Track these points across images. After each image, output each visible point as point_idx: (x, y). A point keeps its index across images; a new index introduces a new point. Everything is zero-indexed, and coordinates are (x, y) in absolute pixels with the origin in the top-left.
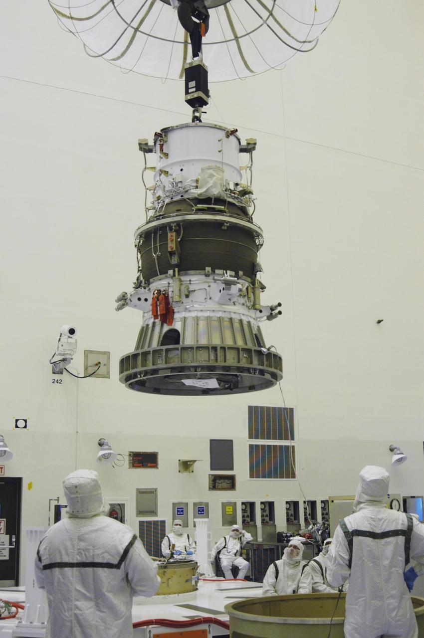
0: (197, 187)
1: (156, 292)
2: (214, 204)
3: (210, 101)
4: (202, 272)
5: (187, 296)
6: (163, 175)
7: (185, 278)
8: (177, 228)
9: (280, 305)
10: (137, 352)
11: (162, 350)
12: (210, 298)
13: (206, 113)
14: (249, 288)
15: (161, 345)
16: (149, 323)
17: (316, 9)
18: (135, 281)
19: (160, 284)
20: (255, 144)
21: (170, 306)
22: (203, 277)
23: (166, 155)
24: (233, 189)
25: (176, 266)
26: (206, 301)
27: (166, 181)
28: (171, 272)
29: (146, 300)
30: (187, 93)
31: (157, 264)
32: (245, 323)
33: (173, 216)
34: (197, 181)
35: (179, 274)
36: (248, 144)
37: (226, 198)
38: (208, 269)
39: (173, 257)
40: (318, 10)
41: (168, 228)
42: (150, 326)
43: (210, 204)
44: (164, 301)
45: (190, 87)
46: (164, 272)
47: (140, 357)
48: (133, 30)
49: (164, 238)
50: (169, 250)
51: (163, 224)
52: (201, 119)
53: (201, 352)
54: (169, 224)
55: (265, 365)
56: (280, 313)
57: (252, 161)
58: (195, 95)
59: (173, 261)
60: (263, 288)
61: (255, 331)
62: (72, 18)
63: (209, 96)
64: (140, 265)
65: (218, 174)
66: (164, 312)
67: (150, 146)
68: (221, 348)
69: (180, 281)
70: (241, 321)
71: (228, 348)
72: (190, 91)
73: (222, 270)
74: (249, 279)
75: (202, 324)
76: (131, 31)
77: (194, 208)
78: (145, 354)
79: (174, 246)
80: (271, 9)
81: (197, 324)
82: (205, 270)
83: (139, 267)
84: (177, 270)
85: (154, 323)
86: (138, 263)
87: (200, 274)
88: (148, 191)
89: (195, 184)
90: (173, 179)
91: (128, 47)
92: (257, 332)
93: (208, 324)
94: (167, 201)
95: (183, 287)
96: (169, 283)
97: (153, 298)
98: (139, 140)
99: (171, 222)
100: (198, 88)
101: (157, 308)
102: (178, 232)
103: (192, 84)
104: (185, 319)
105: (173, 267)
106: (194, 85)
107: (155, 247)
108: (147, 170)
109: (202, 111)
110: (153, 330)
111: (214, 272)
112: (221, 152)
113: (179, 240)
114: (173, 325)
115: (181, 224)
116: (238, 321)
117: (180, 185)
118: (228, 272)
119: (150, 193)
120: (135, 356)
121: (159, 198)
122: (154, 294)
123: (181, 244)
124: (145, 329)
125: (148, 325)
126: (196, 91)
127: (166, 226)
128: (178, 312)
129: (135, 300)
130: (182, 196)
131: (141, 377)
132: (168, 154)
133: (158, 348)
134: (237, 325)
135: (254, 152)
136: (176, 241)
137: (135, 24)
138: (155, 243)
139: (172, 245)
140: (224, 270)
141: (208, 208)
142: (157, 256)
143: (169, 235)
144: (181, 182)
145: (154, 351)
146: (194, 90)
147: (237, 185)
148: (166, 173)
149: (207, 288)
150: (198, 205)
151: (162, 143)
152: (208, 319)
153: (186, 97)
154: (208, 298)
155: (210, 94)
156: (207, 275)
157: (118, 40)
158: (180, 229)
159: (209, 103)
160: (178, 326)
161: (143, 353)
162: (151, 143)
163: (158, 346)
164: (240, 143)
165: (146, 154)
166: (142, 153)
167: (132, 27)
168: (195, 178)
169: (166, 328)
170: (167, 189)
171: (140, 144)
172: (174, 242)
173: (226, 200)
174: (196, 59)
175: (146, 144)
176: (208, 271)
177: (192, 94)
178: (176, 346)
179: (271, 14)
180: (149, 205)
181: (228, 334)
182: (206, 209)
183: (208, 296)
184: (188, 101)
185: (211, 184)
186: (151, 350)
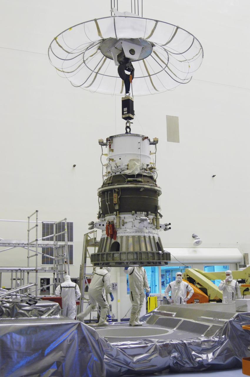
0: (127, 169)
1: (108, 222)
2: (136, 178)
3: (135, 117)
4: (131, 213)
5: (123, 225)
6: (111, 161)
7: (122, 216)
8: (118, 191)
9: (170, 224)
10: (99, 253)
11: (111, 253)
12: (134, 226)
13: (132, 123)
14: (154, 219)
15: (111, 251)
16: (105, 237)
17: (189, 66)
18: (98, 213)
19: (110, 218)
20: (158, 141)
21: (115, 230)
22: (131, 215)
23: (112, 150)
24: (146, 168)
25: (118, 210)
26: (132, 228)
27: (113, 164)
28: (115, 213)
29: (103, 225)
30: (123, 114)
31: (108, 208)
32: (152, 237)
33: (116, 185)
34: (128, 165)
35: (119, 214)
36: (154, 141)
37: (142, 174)
38: (133, 212)
39: (116, 206)
40: (190, 66)
41: (113, 191)
42: (105, 238)
43: (134, 178)
44: (112, 228)
45: (124, 111)
46: (112, 212)
47: (100, 255)
48: (95, 73)
49: (111, 195)
50: (114, 203)
51: (111, 189)
52: (130, 127)
53: (130, 255)
54: (114, 189)
55: (161, 259)
56: (170, 228)
57: (156, 149)
58: (127, 116)
59: (116, 208)
60: (161, 216)
61: (157, 240)
62: (64, 72)
63: (134, 114)
64: (100, 205)
65: (138, 163)
66: (112, 233)
67: (105, 143)
68: (139, 253)
69: (120, 217)
70: (150, 237)
71: (143, 253)
72: (125, 113)
73: (140, 212)
74: (154, 214)
75: (131, 240)
76: (94, 74)
77: (126, 180)
78: (103, 255)
79: (116, 200)
80: (166, 64)
81: (128, 240)
82: (132, 212)
83: (100, 206)
84: (118, 212)
85: (107, 238)
86: (99, 204)
87: (129, 214)
88: (104, 166)
89: (126, 167)
90: (116, 164)
91: (93, 82)
92: (158, 241)
93: (133, 239)
94: (113, 174)
95: (121, 220)
96: (114, 218)
97: (106, 226)
98: (99, 140)
99: (115, 188)
100: (129, 112)
101: (109, 231)
102: (118, 193)
103: (126, 109)
104: (122, 237)
105: (116, 211)
106: (127, 110)
107: (107, 199)
108: (103, 155)
109: (131, 122)
110: (107, 241)
111: (136, 213)
112: (140, 149)
113: (119, 197)
114: (116, 239)
115: (120, 189)
116: (148, 237)
117: (119, 167)
118: (143, 212)
119: (105, 167)
120: (98, 255)
121: (109, 173)
122: (107, 223)
123: (120, 199)
124: (103, 239)
125: (104, 238)
126: (128, 113)
127: (112, 190)
128: (119, 233)
129: (98, 226)
130: (120, 173)
131: (101, 265)
132: (113, 150)
133: (109, 252)
134: (147, 239)
135: (157, 144)
136: (117, 198)
137: (96, 71)
138: (107, 197)
139: (115, 200)
140: (141, 212)
141: (133, 180)
142: (109, 204)
143: (114, 195)
144: (120, 166)
145: (107, 254)
146: (126, 112)
147: (148, 165)
148: (112, 160)
149: (133, 221)
150: (128, 179)
151: (110, 144)
152: (133, 237)
153: (122, 116)
154: (133, 226)
155: (135, 113)
156: (133, 215)
157: (88, 79)
158: (119, 191)
159: (134, 118)
160: (119, 240)
161: (102, 254)
162: (105, 141)
163: (109, 251)
164: (150, 141)
165: (102, 146)
166: (100, 146)
167: (95, 72)
168: (127, 164)
169: (113, 241)
170: (113, 169)
171: (99, 142)
172: (116, 199)
173: (142, 175)
174: (127, 94)
175: (103, 142)
176: (133, 213)
177: (125, 115)
178: (118, 252)
179: (167, 66)
180: (104, 174)
181: (143, 245)
182: (132, 180)
183: (133, 224)
184: (124, 118)
185: (134, 169)
186: (106, 253)
